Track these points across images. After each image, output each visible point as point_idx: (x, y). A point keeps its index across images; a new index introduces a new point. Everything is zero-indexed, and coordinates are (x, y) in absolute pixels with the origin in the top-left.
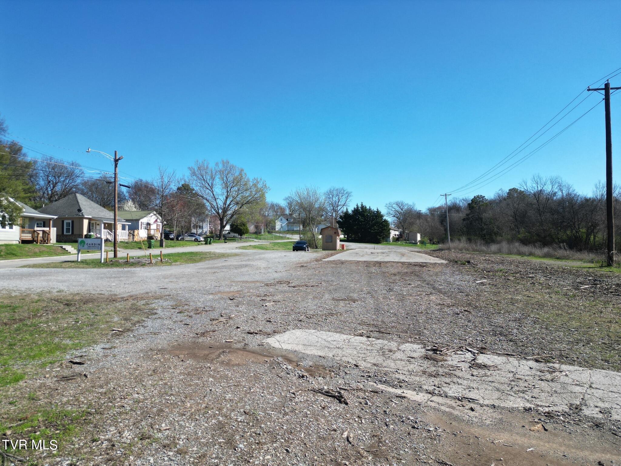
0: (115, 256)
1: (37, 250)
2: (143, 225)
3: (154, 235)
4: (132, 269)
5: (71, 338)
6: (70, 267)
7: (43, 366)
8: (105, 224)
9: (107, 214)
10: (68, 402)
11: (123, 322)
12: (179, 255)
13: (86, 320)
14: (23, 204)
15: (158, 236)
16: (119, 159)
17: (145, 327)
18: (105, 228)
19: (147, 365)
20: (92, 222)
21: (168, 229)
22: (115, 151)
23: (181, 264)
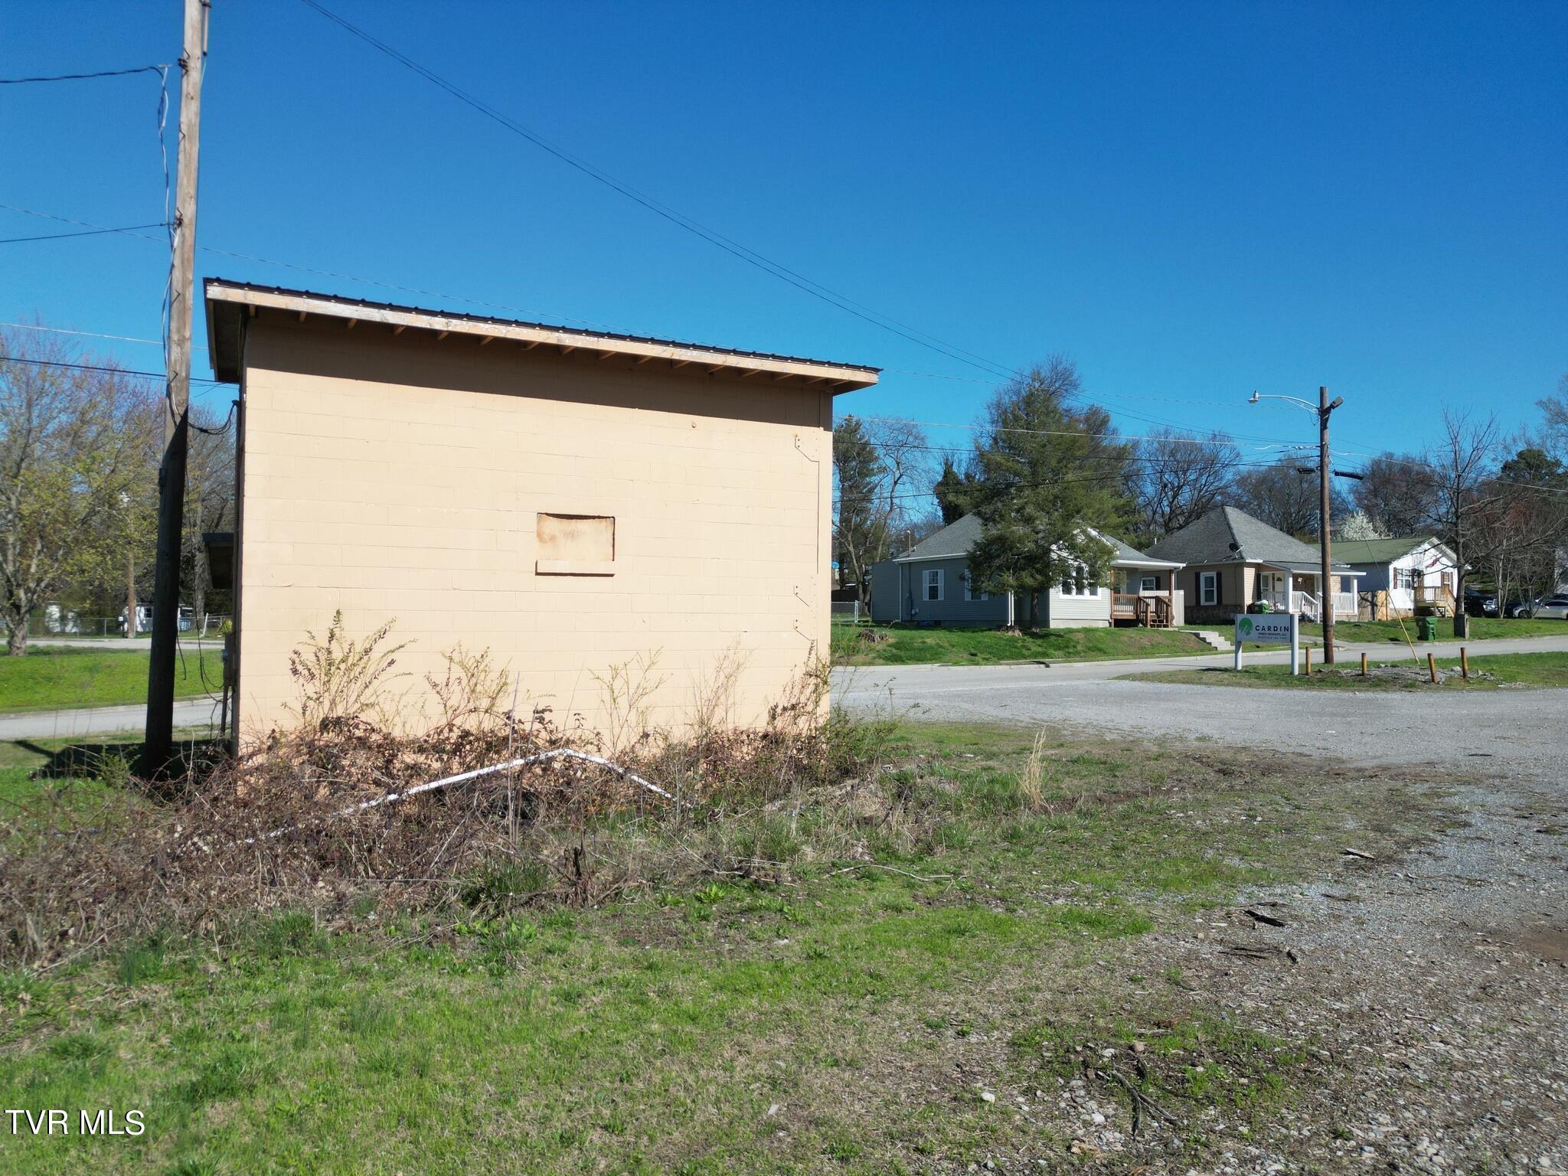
0: (1328, 658)
1: (1145, 642)
2: (1399, 577)
3: (1434, 604)
4: (1380, 696)
5: (1243, 854)
6: (1220, 683)
7: (1187, 908)
8: (1295, 577)
9: (1301, 554)
10: (1257, 1014)
11: (1371, 835)
12: (1517, 659)
13: (1273, 815)
14: (1114, 540)
15: (1448, 606)
16: (1332, 406)
17: (1437, 859)
18: (1295, 588)
19: (1456, 966)
20: (1264, 573)
21: (1477, 587)
22: (1322, 388)
23: (1528, 688)
